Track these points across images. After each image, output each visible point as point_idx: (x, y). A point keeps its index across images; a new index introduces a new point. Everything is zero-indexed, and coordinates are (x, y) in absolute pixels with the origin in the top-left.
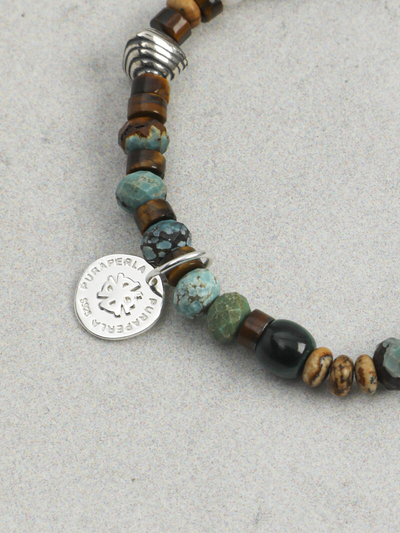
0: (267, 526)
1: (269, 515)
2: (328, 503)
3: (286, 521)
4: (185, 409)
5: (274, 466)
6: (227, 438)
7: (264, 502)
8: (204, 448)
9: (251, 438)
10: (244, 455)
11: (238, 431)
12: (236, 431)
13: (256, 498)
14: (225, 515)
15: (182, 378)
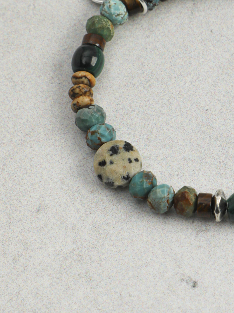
0: (44, 214)
1: (46, 208)
2: (81, 202)
3: (55, 211)
4: (3, 146)
5: (52, 180)
6: (25, 163)
7: (43, 200)
8: (11, 168)
9: (40, 163)
10: (35, 173)
11: (32, 159)
12: (31, 159)
13: (39, 198)
14: (20, 207)
15: (3, 128)
